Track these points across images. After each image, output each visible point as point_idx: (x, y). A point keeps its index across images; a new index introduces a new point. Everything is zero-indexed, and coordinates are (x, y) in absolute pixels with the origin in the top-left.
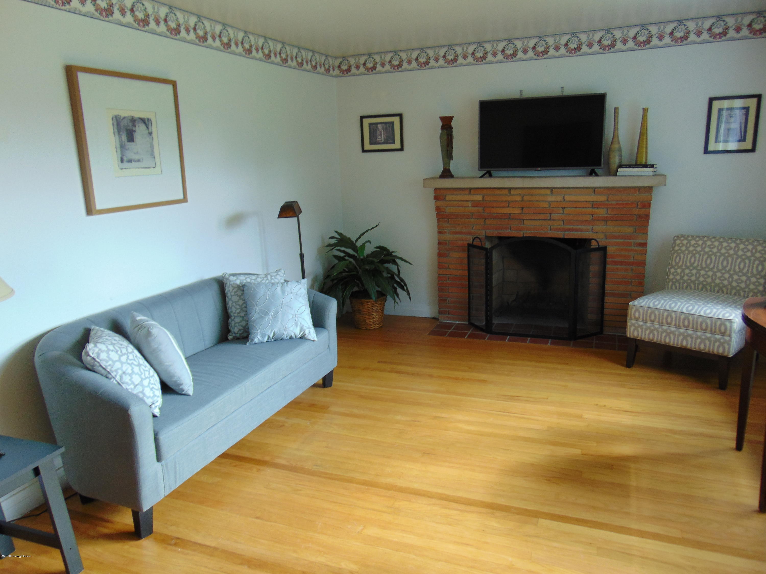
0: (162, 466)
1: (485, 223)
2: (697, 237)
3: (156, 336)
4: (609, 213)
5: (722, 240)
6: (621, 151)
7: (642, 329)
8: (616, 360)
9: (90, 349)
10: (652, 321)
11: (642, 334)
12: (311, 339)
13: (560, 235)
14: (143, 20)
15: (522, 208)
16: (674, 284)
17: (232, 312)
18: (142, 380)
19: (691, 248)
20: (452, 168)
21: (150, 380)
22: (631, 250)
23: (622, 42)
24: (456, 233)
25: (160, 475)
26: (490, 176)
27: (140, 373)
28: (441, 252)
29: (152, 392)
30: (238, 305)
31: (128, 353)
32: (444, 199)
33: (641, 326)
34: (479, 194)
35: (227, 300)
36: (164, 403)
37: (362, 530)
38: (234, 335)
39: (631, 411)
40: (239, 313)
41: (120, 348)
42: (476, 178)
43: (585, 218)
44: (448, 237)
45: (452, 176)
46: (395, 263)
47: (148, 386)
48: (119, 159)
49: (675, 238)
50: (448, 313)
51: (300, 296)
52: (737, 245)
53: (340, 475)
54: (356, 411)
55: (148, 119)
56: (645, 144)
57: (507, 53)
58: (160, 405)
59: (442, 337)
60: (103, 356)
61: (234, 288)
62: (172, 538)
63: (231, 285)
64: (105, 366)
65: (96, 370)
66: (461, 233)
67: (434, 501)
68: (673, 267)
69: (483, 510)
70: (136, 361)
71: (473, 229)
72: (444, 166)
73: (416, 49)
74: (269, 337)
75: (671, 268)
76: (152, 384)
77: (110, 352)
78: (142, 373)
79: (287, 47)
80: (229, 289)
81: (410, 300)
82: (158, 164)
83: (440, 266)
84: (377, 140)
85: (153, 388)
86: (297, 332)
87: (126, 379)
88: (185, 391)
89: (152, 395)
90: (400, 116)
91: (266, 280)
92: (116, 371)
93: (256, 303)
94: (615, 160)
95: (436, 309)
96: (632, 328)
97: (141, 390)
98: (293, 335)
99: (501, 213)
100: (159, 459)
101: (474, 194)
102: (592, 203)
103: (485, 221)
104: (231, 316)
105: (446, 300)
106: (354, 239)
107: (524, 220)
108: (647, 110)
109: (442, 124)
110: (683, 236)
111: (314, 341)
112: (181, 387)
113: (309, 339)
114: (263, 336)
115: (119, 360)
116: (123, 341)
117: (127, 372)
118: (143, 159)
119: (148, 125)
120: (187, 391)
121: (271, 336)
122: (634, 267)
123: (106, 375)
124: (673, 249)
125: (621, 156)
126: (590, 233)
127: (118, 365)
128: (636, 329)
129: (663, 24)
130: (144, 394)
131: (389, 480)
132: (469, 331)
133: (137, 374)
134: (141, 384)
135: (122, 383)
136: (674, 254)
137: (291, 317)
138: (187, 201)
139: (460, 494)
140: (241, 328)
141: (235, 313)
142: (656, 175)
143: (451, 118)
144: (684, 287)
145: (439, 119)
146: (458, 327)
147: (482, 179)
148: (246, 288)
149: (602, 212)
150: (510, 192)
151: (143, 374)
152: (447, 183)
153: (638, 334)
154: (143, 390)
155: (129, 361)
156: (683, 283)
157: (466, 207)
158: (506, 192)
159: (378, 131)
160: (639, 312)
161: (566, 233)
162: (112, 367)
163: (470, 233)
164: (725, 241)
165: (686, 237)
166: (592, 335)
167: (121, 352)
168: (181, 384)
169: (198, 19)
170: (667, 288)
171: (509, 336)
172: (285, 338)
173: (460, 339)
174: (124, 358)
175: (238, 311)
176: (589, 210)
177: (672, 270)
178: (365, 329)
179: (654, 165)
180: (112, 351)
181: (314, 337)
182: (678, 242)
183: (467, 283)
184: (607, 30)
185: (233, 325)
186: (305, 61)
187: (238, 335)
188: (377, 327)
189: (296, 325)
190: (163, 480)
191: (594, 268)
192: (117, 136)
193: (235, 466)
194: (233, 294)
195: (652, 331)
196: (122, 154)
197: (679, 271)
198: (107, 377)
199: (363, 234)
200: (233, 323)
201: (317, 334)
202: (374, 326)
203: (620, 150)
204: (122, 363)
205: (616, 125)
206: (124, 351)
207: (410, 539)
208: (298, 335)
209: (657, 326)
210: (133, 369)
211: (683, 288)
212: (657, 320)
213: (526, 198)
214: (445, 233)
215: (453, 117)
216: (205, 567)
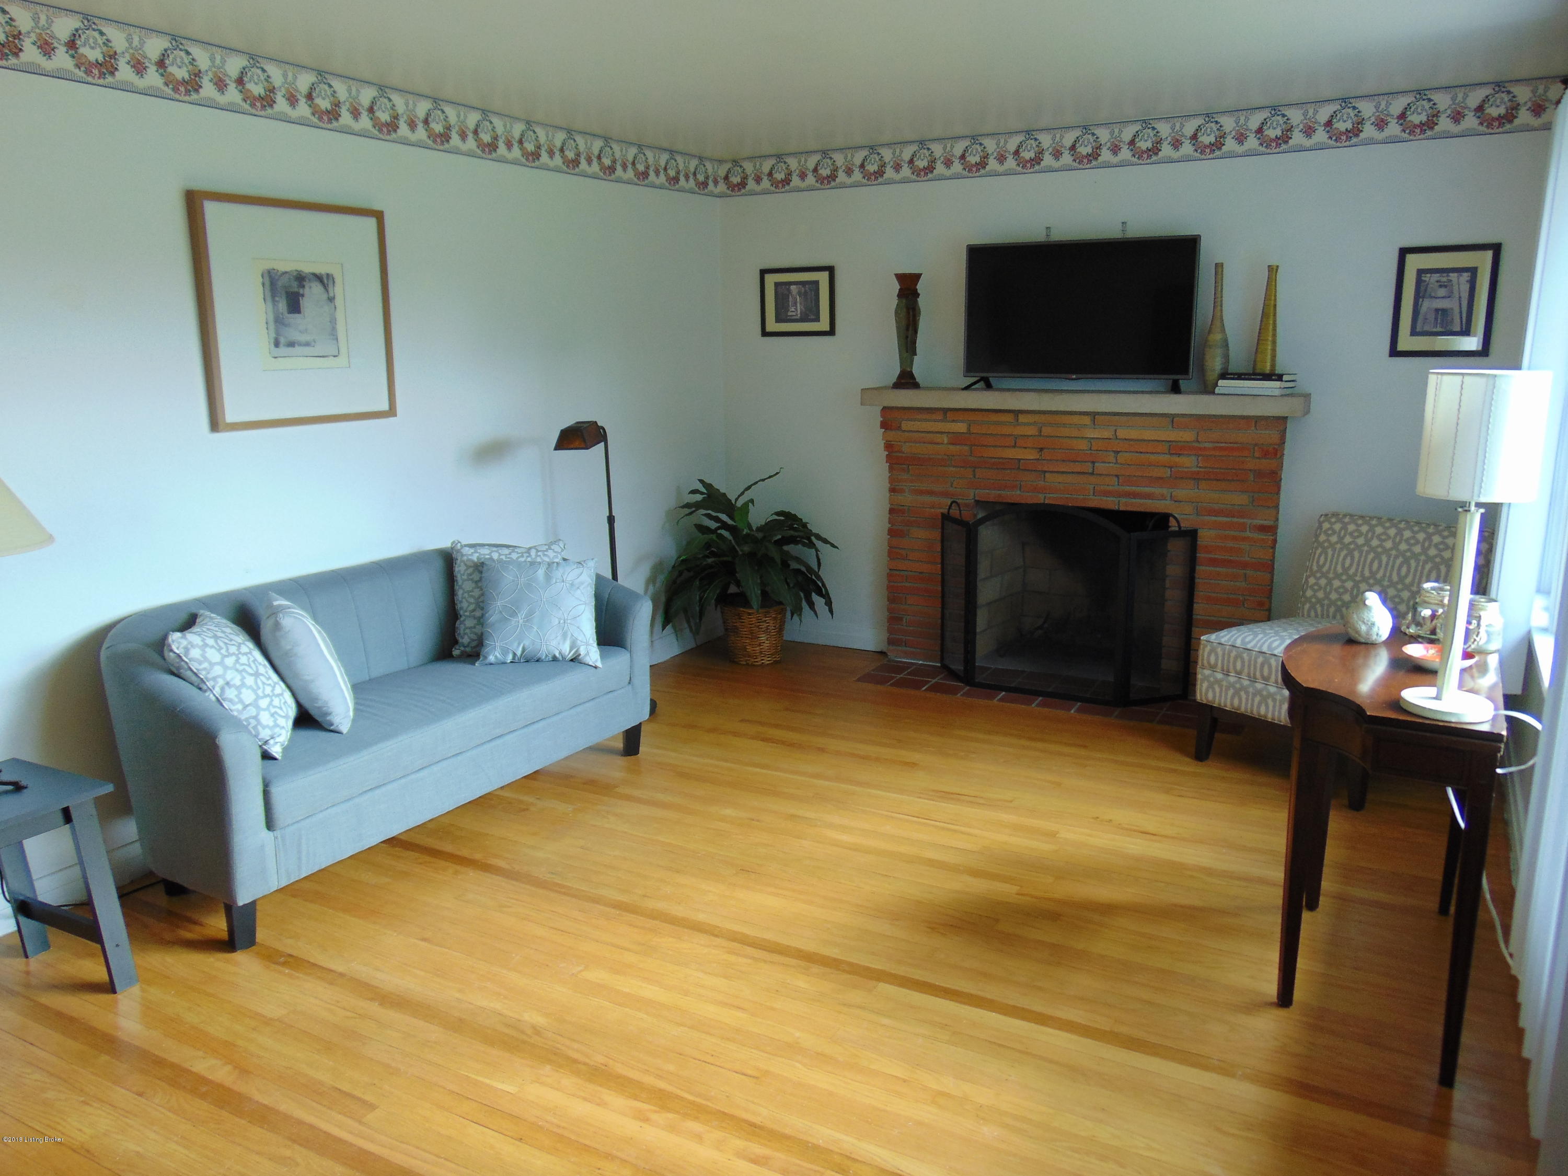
0: (276, 838)
1: (974, 477)
2: (1362, 517)
3: (289, 631)
4: (1199, 465)
5: (1402, 525)
6: (1227, 345)
7: (1221, 687)
8: (1179, 747)
9: (173, 641)
10: (1239, 673)
11: (1220, 696)
12: (591, 663)
13: (1110, 503)
14: (329, 112)
15: (1041, 449)
16: (1313, 607)
17: (461, 608)
18: (258, 698)
19: (1348, 539)
20: (916, 371)
21: (272, 700)
22: (1245, 539)
23: (1236, 139)
24: (921, 492)
25: (270, 851)
26: (989, 386)
27: (255, 687)
28: (894, 527)
29: (273, 719)
30: (472, 596)
31: (240, 653)
32: (899, 428)
33: (1218, 682)
34: (962, 421)
35: (456, 587)
36: (291, 740)
37: (581, 971)
38: (462, 648)
39: (1154, 833)
40: (474, 610)
41: (226, 644)
42: (953, 389)
43: (1157, 472)
44: (907, 499)
45: (915, 385)
46: (811, 545)
47: (267, 709)
48: (272, 341)
49: (1322, 519)
50: (904, 644)
51: (578, 588)
52: (1429, 537)
53: (583, 891)
54: (660, 797)
55: (328, 275)
56: (1271, 334)
57: (1024, 156)
58: (284, 741)
59: (880, 687)
60: (195, 653)
61: (468, 567)
62: (281, 954)
63: (463, 561)
64: (196, 669)
65: (182, 675)
66: (931, 493)
67: (718, 941)
68: (1313, 574)
69: (793, 962)
70: (251, 668)
71: (952, 486)
72: (901, 368)
73: (862, 147)
74: (515, 654)
75: (1309, 577)
76: (275, 707)
77: (208, 649)
78: (259, 688)
79: (615, 146)
80: (460, 570)
81: (830, 615)
82: (343, 350)
83: (893, 553)
84: (790, 314)
85: (276, 713)
86: (566, 650)
87: (231, 693)
88: (335, 725)
89: (271, 724)
90: (831, 270)
91: (528, 557)
92: (214, 679)
93: (497, 595)
94: (1215, 364)
95: (884, 636)
96: (1205, 685)
97: (254, 714)
98: (557, 655)
99: (1002, 458)
100: (270, 824)
101: (953, 421)
102: (1168, 444)
103: (974, 471)
104: (461, 616)
105: (901, 619)
106: (732, 497)
107: (1045, 472)
108: (1277, 270)
109: (899, 287)
110: (1335, 515)
111: (596, 667)
112: (328, 718)
113: (587, 663)
114: (505, 652)
115: (221, 663)
116: (238, 635)
117: (232, 683)
118: (315, 342)
119: (328, 285)
120: (337, 726)
121: (519, 653)
122: (1249, 572)
123: (198, 685)
124: (1317, 541)
125: (1226, 357)
126: (1168, 502)
127: (218, 670)
128: (1211, 686)
129: (1313, 105)
130: (259, 722)
131: (661, 905)
132: (934, 678)
133: (250, 687)
134: (255, 704)
135: (223, 700)
136: (1317, 548)
137: (557, 622)
138: (395, 415)
139: (769, 936)
140: (474, 637)
141: (466, 611)
142: (1290, 394)
143: (916, 277)
144: (1331, 614)
145: (894, 277)
146: (919, 670)
147: (965, 392)
148: (485, 568)
149: (1188, 462)
150: (1018, 420)
151: (261, 690)
152: (906, 398)
153: (1214, 697)
154: (258, 714)
155: (238, 666)
156: (1329, 606)
157: (938, 444)
158: (1009, 418)
159: (790, 299)
160: (1217, 655)
161: (1123, 500)
162: (208, 673)
163: (945, 494)
164: (1409, 527)
165: (1341, 516)
166: (1165, 699)
167: (227, 649)
168: (330, 714)
169: (434, 104)
170: (1300, 614)
171: (1005, 692)
172: (543, 657)
173: (912, 692)
174: (230, 661)
175: (472, 607)
176: (1165, 458)
177: (1312, 581)
178: (745, 663)
179: (1284, 376)
180: (212, 647)
181: (596, 661)
182: (1326, 525)
183: (940, 588)
184: (1207, 115)
185: (462, 632)
186: (651, 169)
187: (468, 649)
188: (769, 662)
189: (564, 636)
190: (274, 860)
191: (1174, 570)
192: (270, 304)
193: (421, 863)
194: (465, 577)
195: (1237, 693)
196: (278, 333)
197: (1323, 582)
198: (200, 689)
199: (749, 488)
200: (462, 627)
201: (603, 656)
202: (763, 660)
203: (1225, 344)
204: (226, 668)
205: (1219, 295)
206: (233, 649)
207: (650, 991)
208: (567, 654)
209: (1246, 683)
210: (243, 678)
211: (1328, 616)
212: (1246, 671)
213: (1046, 431)
214: (901, 491)
215: (921, 274)
216: (316, 998)
